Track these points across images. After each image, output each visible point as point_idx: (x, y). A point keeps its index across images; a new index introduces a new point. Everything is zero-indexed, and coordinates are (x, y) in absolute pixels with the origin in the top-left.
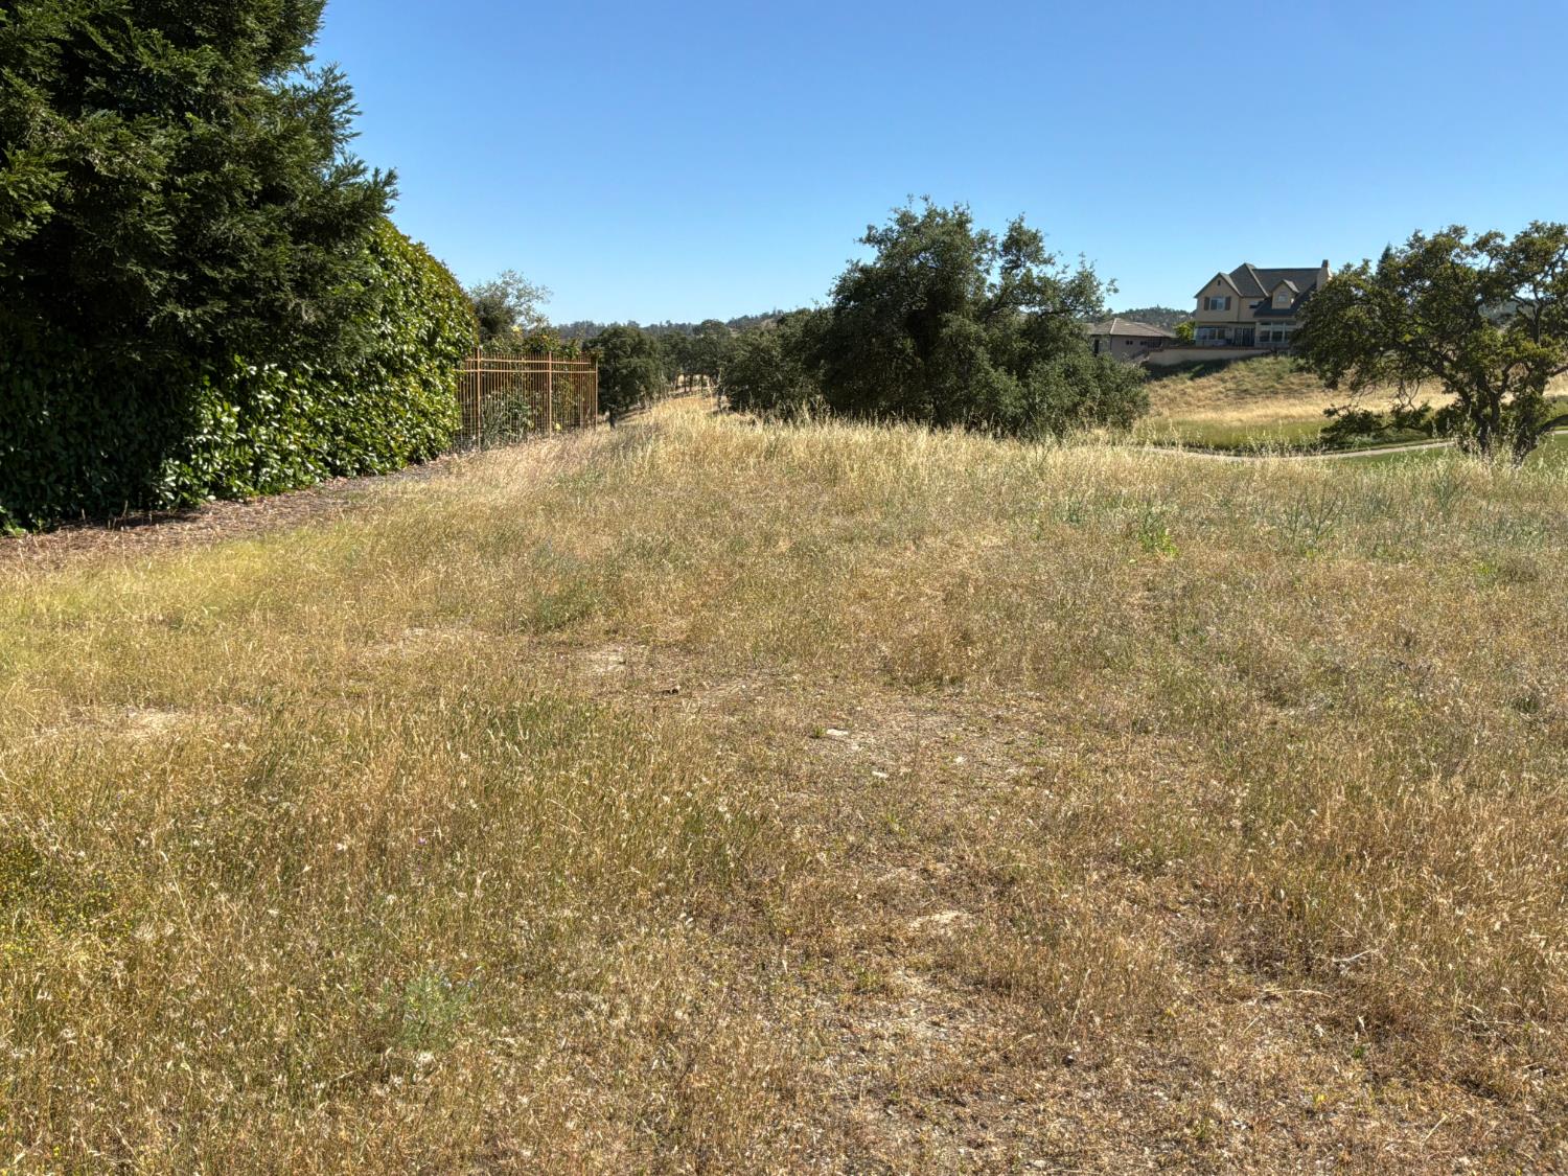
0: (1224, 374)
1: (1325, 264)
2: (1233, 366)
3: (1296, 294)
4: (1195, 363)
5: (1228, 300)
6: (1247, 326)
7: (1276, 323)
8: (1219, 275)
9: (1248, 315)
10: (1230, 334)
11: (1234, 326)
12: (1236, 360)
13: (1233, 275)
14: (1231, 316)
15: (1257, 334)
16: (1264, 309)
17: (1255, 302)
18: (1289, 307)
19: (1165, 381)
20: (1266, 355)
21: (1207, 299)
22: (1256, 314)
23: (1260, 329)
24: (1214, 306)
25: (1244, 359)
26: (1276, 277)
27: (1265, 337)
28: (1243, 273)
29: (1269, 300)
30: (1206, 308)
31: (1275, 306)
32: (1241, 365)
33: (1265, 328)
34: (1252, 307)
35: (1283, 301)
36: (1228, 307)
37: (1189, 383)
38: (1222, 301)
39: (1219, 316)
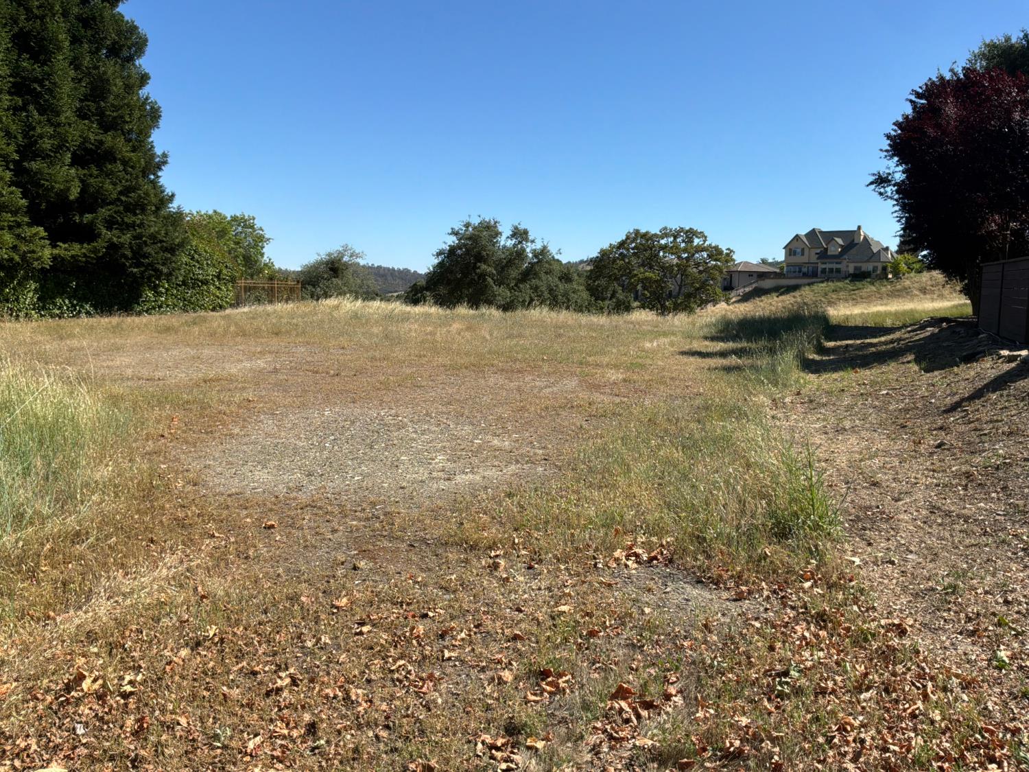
0: (797, 294)
1: (859, 228)
2: (803, 288)
3: (841, 246)
4: (783, 287)
5: (803, 250)
6: (814, 265)
7: (830, 263)
8: (797, 235)
9: (814, 259)
10: (805, 270)
11: (807, 265)
12: (805, 285)
13: (806, 235)
14: (805, 259)
15: (819, 270)
16: (823, 255)
17: (818, 251)
18: (837, 253)
19: (763, 298)
20: (822, 282)
21: (790, 250)
22: (818, 258)
23: (821, 266)
24: (795, 254)
25: (809, 284)
26: (829, 236)
27: (824, 271)
28: (812, 234)
29: (826, 250)
30: (790, 255)
31: (829, 253)
32: (807, 288)
33: (824, 266)
34: (817, 254)
35: (834, 250)
36: (803, 254)
37: (775, 298)
38: (799, 251)
39: (798, 259)
